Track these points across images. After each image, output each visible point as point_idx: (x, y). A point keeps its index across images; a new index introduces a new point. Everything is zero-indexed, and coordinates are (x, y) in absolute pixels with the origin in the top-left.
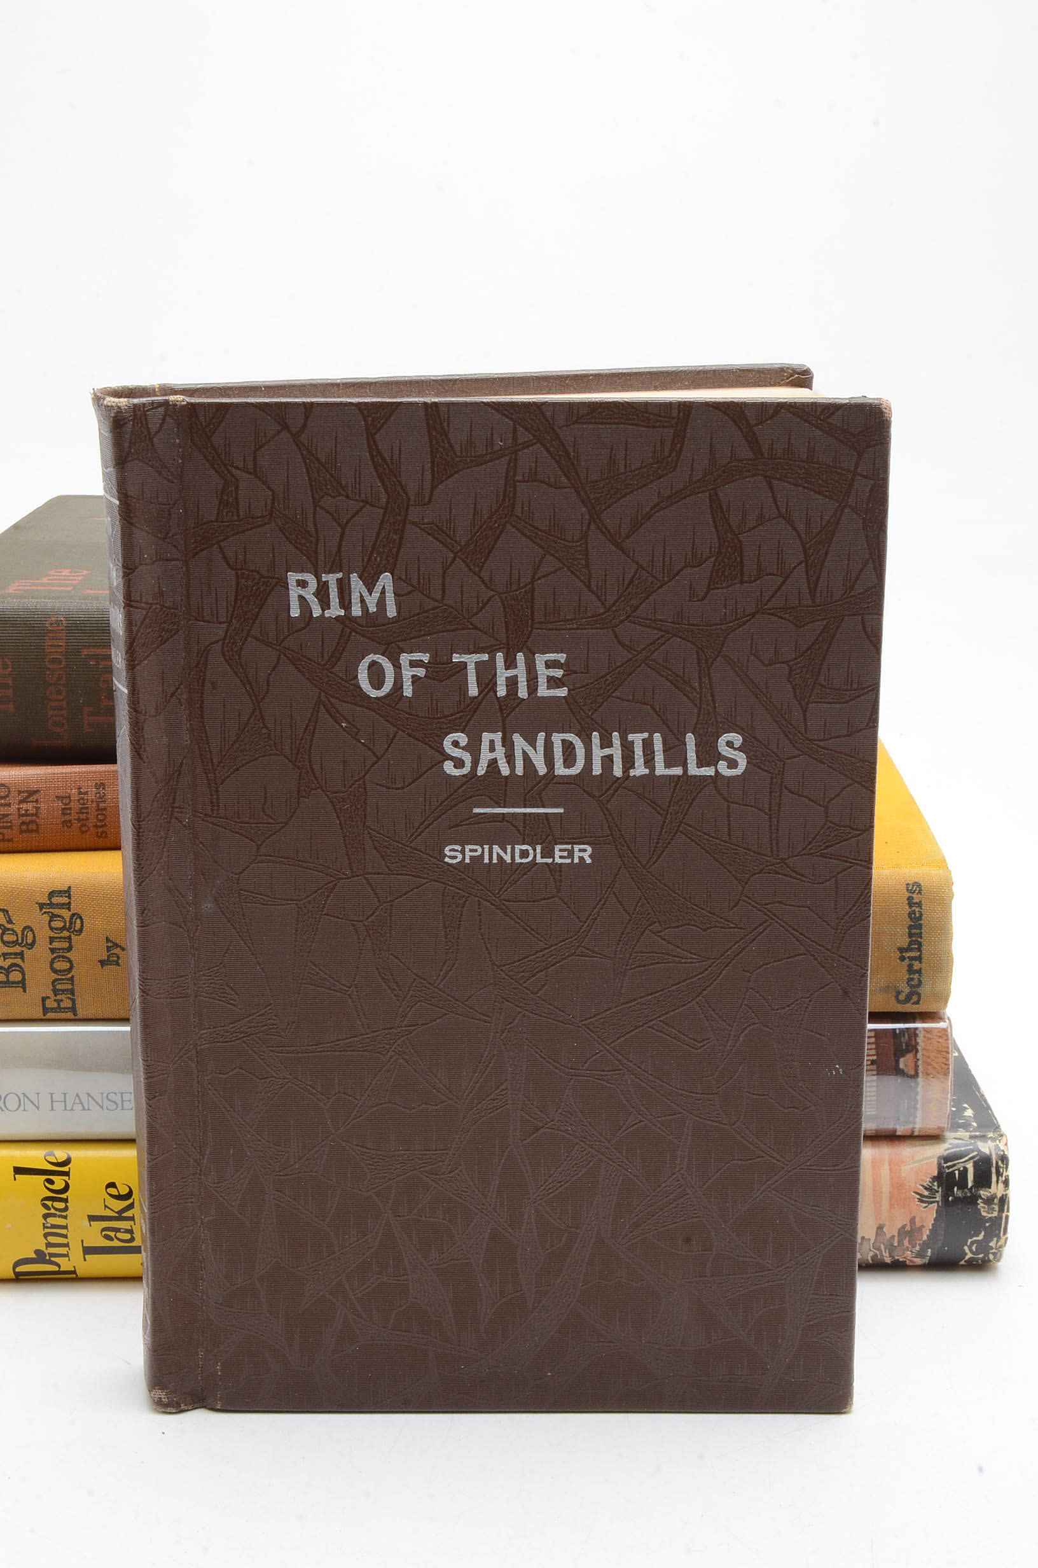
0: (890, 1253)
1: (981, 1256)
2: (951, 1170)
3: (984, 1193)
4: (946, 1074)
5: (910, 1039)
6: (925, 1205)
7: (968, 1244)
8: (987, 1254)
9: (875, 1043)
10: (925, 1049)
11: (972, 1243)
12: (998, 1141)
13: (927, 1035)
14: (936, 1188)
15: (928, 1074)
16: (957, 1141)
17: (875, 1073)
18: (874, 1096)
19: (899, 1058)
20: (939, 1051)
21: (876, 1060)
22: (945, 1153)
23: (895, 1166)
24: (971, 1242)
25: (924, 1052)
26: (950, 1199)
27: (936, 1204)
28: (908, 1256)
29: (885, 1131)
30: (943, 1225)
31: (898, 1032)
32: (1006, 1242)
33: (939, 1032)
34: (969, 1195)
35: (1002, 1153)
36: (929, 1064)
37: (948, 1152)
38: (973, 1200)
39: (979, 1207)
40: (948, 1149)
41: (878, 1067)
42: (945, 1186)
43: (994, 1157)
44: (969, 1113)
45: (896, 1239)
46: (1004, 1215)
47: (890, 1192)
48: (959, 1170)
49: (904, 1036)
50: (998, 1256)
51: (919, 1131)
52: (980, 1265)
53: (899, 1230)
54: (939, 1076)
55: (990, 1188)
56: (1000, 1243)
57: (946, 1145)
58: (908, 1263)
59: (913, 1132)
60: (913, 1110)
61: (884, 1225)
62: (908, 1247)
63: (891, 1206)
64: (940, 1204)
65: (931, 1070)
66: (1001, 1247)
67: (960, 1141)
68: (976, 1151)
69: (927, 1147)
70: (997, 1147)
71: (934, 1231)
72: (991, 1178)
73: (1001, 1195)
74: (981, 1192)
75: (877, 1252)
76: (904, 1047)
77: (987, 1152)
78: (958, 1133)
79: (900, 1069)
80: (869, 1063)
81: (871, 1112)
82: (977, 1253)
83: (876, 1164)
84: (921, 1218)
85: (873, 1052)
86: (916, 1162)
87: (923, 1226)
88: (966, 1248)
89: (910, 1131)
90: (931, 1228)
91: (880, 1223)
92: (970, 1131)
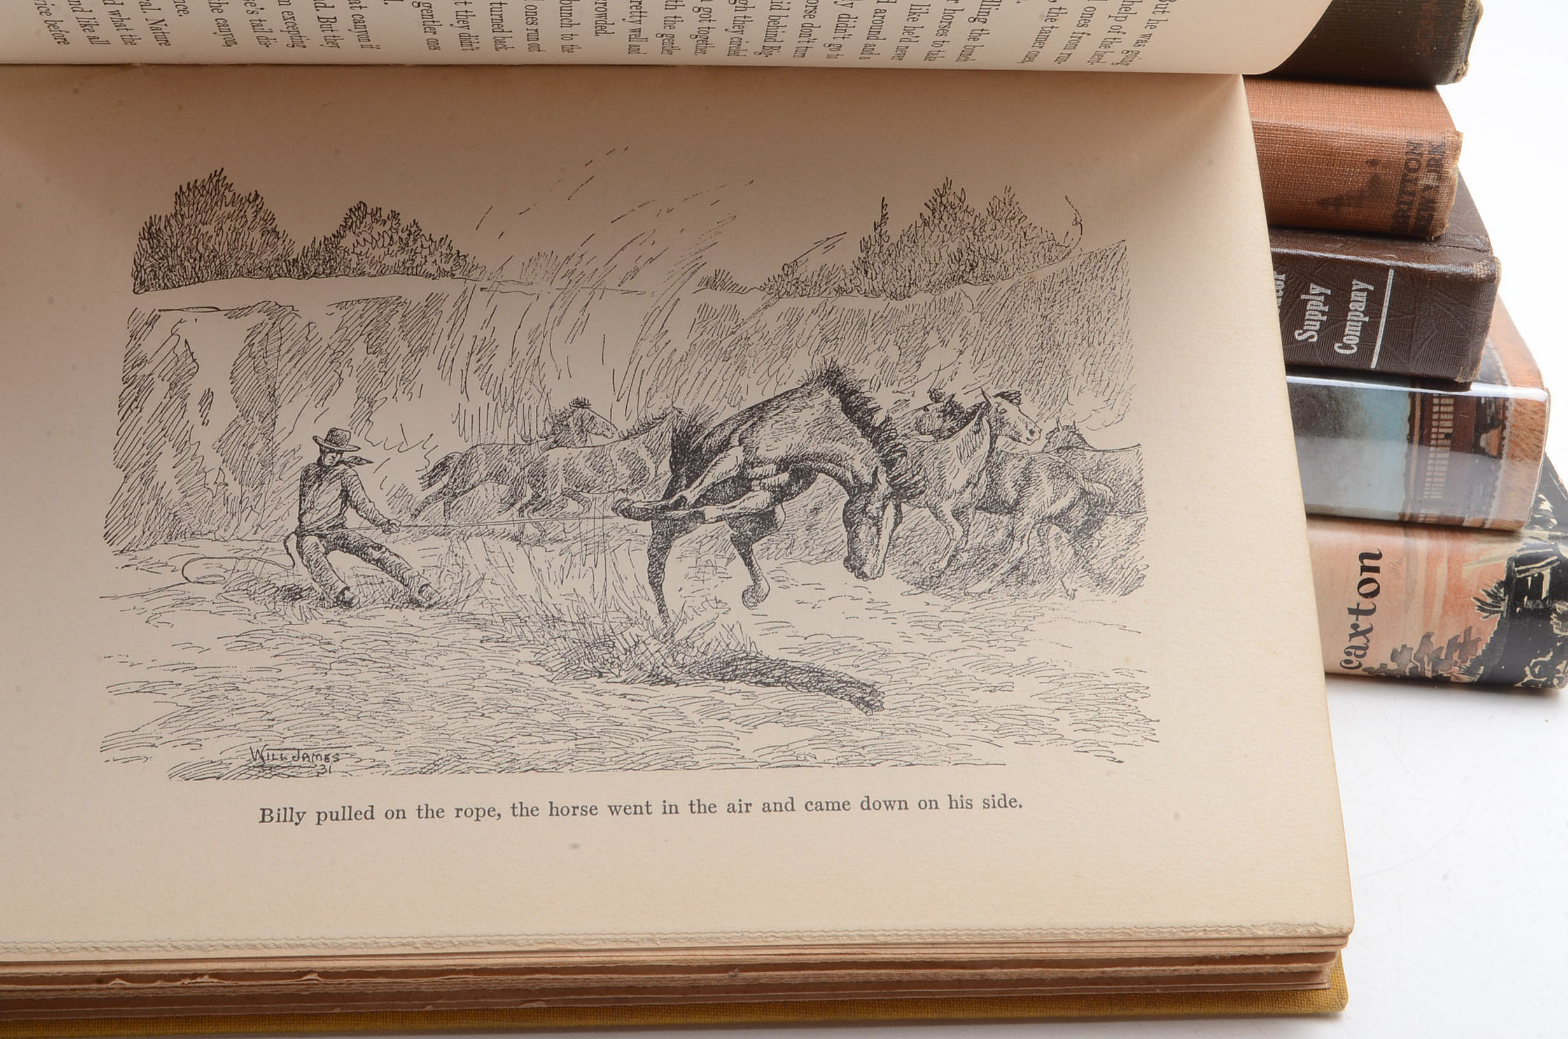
0: (1433, 667)
1: (1543, 680)
2: (1523, 575)
3: (1559, 607)
4: (1536, 459)
5: (1497, 412)
6: (1486, 614)
7: (1531, 664)
8: (1551, 679)
9: (1454, 413)
10: (1514, 426)
11: (1536, 664)
13: (1519, 409)
14: (1502, 595)
15: (1513, 457)
16: (1533, 541)
17: (1448, 449)
18: (1442, 476)
19: (1481, 434)
20: (1532, 430)
21: (1452, 433)
22: (1518, 555)
23: (1455, 564)
25: (1513, 430)
26: (1518, 609)
27: (1499, 615)
28: (1455, 671)
29: (1448, 519)
30: (1504, 640)
31: (1483, 401)
33: (1536, 407)
34: (1541, 607)
36: (1516, 444)
37: (1521, 553)
38: (1546, 613)
39: (1551, 622)
40: (1522, 550)
41: (1453, 443)
42: (1512, 593)
45: (1444, 651)
47: (1445, 595)
48: (1532, 576)
49: (1490, 408)
51: (1492, 523)
52: (1538, 690)
53: (1449, 641)
54: (1527, 461)
57: (1520, 545)
58: (1453, 679)
59: (1484, 523)
60: (1488, 499)
61: (1433, 634)
62: (1456, 662)
63: (1445, 612)
64: (1504, 616)
65: (1518, 452)
67: (1537, 542)
68: (1556, 555)
69: (1495, 545)
71: (1491, 647)
74: (1557, 606)
75: (1419, 665)
76: (1489, 422)
78: (1535, 531)
79: (1480, 447)
80: (1442, 436)
81: (1436, 496)
82: (1539, 676)
83: (1432, 560)
84: (1478, 629)
85: (1449, 424)
86: (1482, 562)
87: (1479, 639)
88: (1527, 669)
89: (1481, 522)
90: (1489, 642)
91: (1428, 630)
92: (1551, 530)
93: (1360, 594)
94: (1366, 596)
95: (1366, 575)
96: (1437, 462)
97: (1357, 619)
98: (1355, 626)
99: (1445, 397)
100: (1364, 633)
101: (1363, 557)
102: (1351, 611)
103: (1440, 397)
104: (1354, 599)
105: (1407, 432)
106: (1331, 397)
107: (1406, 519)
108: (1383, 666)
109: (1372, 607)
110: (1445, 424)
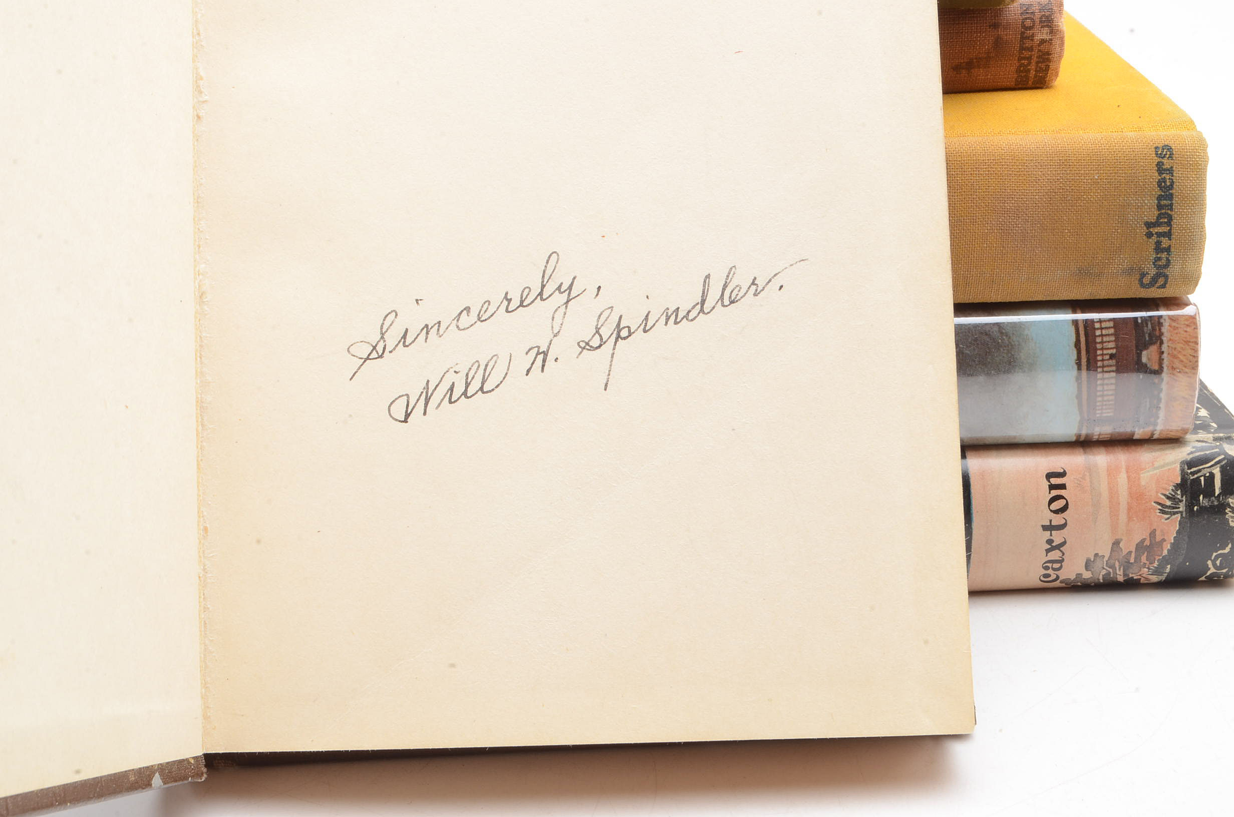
0: (1124, 571)
1: (1224, 571)
2: (1196, 476)
3: (1232, 501)
4: (1194, 368)
5: (1154, 329)
6: (1167, 516)
7: (1213, 558)
8: (1231, 569)
9: (1115, 334)
10: (1170, 340)
11: (1217, 557)
13: (1174, 324)
14: (1179, 497)
15: (1173, 368)
16: (1200, 444)
17: (1114, 368)
18: (1112, 395)
19: (1141, 351)
20: (1187, 342)
21: (1116, 353)
22: (1189, 458)
23: (1133, 473)
24: (1217, 555)
25: (1170, 343)
26: (1195, 508)
27: (1179, 515)
28: (1145, 573)
29: (1120, 434)
30: (1187, 538)
31: (1139, 321)
33: (1187, 320)
34: (1216, 503)
36: (1175, 357)
37: (1191, 456)
38: (1221, 508)
39: (1227, 516)
40: (1192, 453)
41: (1118, 362)
42: (1188, 493)
44: (1204, 413)
45: (1133, 555)
47: (1128, 503)
48: (1204, 476)
49: (1147, 326)
51: (1160, 434)
52: (1219, 582)
53: (1137, 545)
54: (1187, 370)
57: (1188, 449)
58: (1142, 581)
59: (1153, 434)
60: (1154, 411)
61: (1122, 540)
62: (1145, 564)
63: (1130, 519)
64: (1184, 515)
65: (1177, 364)
67: (1204, 444)
68: (1223, 454)
69: (1168, 452)
71: (1175, 546)
74: (1230, 500)
75: (1111, 570)
76: (1147, 339)
78: (1199, 436)
79: (1142, 364)
80: (1107, 357)
81: (1108, 413)
82: (1221, 567)
83: (1112, 472)
84: (1162, 531)
85: (1112, 345)
86: (1156, 468)
87: (1164, 540)
88: (1209, 563)
89: (1150, 434)
90: (1173, 541)
91: (1117, 538)
92: (1213, 433)
93: (1051, 511)
94: (1056, 512)
95: (1055, 493)
96: (1106, 381)
97: (1051, 535)
98: (1050, 542)
99: (1105, 319)
100: (1059, 547)
101: (1049, 476)
102: (1045, 528)
103: (1100, 321)
104: (1047, 516)
105: (1075, 357)
106: (1002, 333)
107: (1082, 439)
108: (1079, 576)
109: (1063, 522)
110: (1108, 345)
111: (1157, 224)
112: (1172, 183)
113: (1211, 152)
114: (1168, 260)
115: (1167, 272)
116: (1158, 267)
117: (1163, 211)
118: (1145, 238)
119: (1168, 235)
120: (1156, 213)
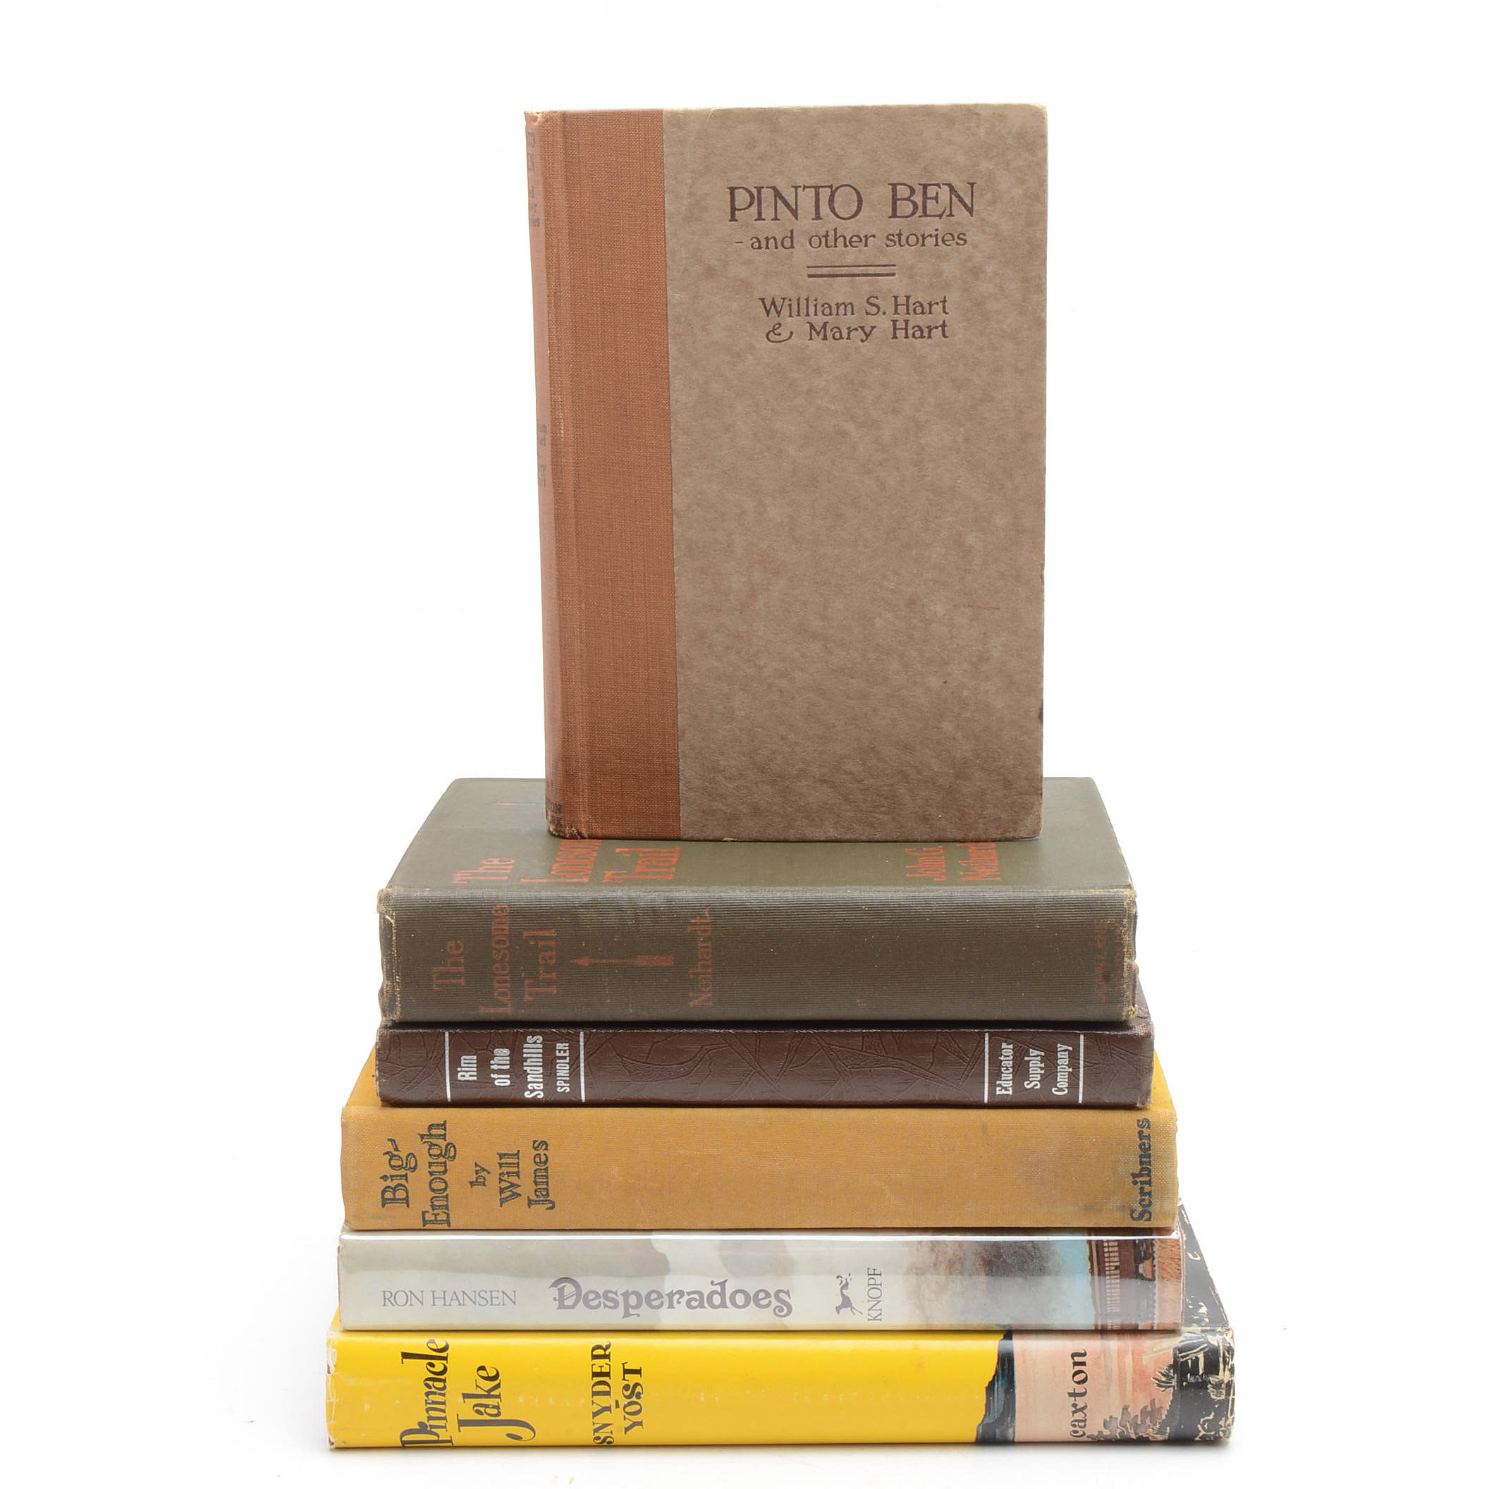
0: (1134, 1431)
1: (1213, 1433)
2: (1184, 1359)
3: (1212, 1379)
4: (1179, 1278)
5: (1147, 1248)
6: (1163, 1389)
7: (1201, 1422)
8: (1217, 1432)
9: (1118, 1252)
10: (1160, 1257)
12: (1225, 1335)
13: (1163, 1245)
14: (1172, 1374)
15: (1163, 1278)
16: (1190, 1335)
17: (1119, 1276)
18: (1118, 1296)
19: (1139, 1264)
20: (1173, 1259)
21: (1119, 1265)
22: (1180, 1345)
23: (1137, 1356)
24: (1204, 1421)
25: (1160, 1259)
26: (1184, 1384)
27: (1172, 1389)
28: (1150, 1432)
29: (1127, 1326)
30: (1179, 1407)
31: (1137, 1242)
32: (1233, 1421)
33: (1170, 1244)
34: (1200, 1380)
35: (1228, 1345)
36: (1164, 1269)
37: (1182, 1344)
38: (1203, 1385)
39: (1209, 1391)
40: (1183, 1341)
41: (1121, 1272)
42: (1179, 1373)
43: (1221, 1348)
44: (1204, 1310)
45: (1139, 1418)
46: (1230, 1398)
47: (1133, 1378)
48: (1191, 1359)
49: (1143, 1246)
50: (1227, 1433)
51: (1158, 1326)
52: (1213, 1441)
53: (1142, 1410)
54: (1173, 1280)
55: (1218, 1375)
56: (1228, 1423)
57: (1181, 1338)
58: (1151, 1439)
59: (1152, 1327)
60: (1151, 1309)
61: (1129, 1406)
62: (1149, 1425)
63: (1134, 1390)
64: (1176, 1389)
65: (1166, 1275)
66: (1229, 1425)
67: (1193, 1335)
68: (1206, 1343)
69: (1165, 1340)
70: (1224, 1340)
71: (1171, 1412)
72: (1219, 1366)
73: (1227, 1381)
74: (1211, 1378)
75: (1124, 1429)
76: (1143, 1255)
77: (1216, 1344)
78: (1192, 1328)
79: (1140, 1274)
80: (1113, 1268)
81: (1116, 1310)
82: (1209, 1431)
83: (1121, 1354)
84: (1159, 1400)
85: (1117, 1259)
86: (1155, 1352)
87: (1162, 1407)
88: (1199, 1426)
89: (1150, 1326)
90: (1168, 1408)
91: (1125, 1404)
92: (1203, 1326)
93: (1075, 1382)
94: (1078, 1383)
95: (1077, 1368)
96: (1113, 1286)
97: (1075, 1400)
98: (1075, 1405)
99: (1112, 1241)
100: (1082, 1409)
101: (1073, 1355)
102: (1070, 1395)
103: (1108, 1241)
104: (1072, 1387)
105: (1089, 1267)
106: (1035, 1248)
107: (1099, 1328)
108: (1100, 1432)
109: (1084, 1390)
110: (1113, 1259)
111: (1140, 1175)
112: (1150, 1146)
113: (1179, 1124)
114: (1150, 1200)
115: (1151, 1209)
116: (1144, 1206)
117: (1144, 1166)
118: (1132, 1184)
119: (1149, 1183)
120: (1140, 1167)
